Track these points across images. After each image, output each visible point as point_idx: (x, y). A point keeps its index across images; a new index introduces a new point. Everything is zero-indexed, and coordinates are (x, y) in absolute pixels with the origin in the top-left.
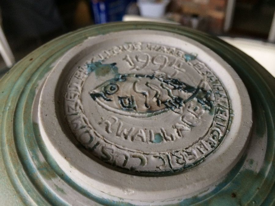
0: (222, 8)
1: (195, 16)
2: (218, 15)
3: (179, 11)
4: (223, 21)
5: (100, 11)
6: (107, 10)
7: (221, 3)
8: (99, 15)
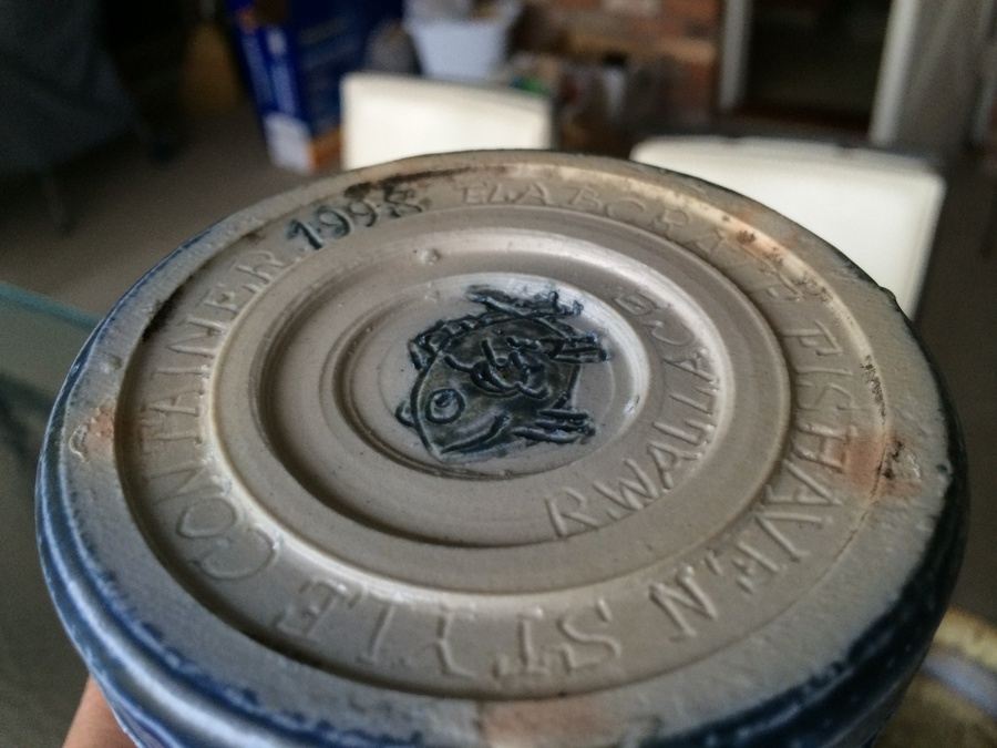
0: (710, 29)
1: (615, 60)
2: (696, 52)
3: (559, 46)
4: (715, 70)
5: (268, 58)
6: (294, 55)
7: (704, 11)
8: (269, 73)
